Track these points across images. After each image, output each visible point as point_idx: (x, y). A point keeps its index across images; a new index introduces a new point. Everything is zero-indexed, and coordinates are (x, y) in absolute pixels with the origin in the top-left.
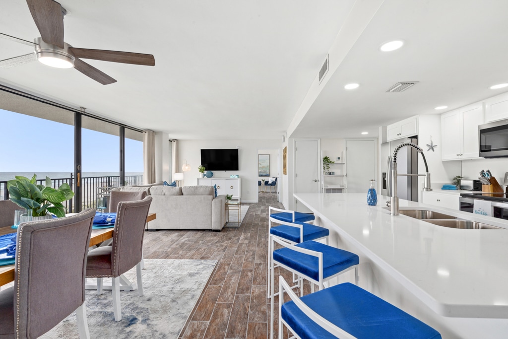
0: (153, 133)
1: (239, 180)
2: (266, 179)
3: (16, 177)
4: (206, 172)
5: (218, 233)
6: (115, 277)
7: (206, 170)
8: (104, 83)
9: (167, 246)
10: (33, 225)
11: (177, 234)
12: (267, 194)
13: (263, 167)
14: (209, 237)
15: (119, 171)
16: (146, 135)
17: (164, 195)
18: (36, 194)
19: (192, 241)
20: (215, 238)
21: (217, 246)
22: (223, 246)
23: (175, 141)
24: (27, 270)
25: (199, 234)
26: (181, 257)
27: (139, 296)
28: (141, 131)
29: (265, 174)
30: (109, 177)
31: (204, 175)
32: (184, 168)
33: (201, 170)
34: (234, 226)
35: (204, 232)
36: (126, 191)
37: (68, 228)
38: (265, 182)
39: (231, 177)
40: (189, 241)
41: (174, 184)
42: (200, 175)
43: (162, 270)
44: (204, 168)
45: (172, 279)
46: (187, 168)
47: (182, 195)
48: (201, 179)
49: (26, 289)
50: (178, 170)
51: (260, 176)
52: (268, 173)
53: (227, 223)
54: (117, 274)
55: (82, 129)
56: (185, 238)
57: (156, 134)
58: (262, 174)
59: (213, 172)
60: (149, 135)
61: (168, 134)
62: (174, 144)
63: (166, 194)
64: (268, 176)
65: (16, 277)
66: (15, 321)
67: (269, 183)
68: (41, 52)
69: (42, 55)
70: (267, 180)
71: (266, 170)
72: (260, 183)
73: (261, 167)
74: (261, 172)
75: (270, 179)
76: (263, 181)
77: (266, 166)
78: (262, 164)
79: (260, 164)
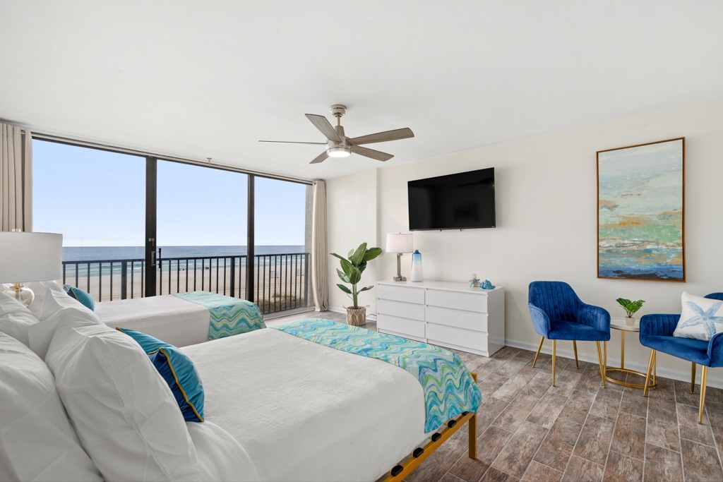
2: (655, 298)
38: (646, 321)
51: (602, 274)
52: (673, 260)
58: (619, 263)
70: (665, 309)
71: (649, 242)
72: (601, 323)
73: (617, 220)
74: (617, 253)
75: (692, 304)
76: (622, 310)
77: (655, 219)
78: (629, 207)
79: (612, 207)
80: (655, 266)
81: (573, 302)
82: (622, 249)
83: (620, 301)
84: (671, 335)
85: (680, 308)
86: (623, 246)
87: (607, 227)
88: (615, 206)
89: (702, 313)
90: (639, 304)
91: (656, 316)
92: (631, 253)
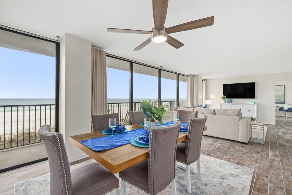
0: (193, 76)
1: (256, 106)
3: (143, 101)
4: (226, 99)
5: (245, 145)
6: (188, 165)
7: (226, 98)
8: (177, 48)
9: (207, 147)
10: (157, 129)
11: (212, 139)
13: (279, 96)
14: (238, 147)
15: (176, 98)
16: (190, 77)
17: (203, 113)
18: (152, 110)
19: (225, 147)
20: (243, 149)
21: (248, 156)
22: (253, 157)
23: (205, 80)
24: (154, 154)
25: (229, 143)
26: (220, 158)
27: (198, 179)
28: (187, 76)
30: (170, 102)
31: (226, 102)
32: (211, 97)
33: (223, 98)
34: (259, 142)
35: (232, 142)
36: (181, 110)
37: (170, 133)
39: (248, 103)
40: (222, 146)
41: (206, 107)
42: (223, 101)
43: (209, 165)
44: (226, 97)
45: (218, 174)
46: (213, 96)
47: (215, 114)
48: (223, 104)
49: (153, 165)
50: (207, 98)
52: (283, 101)
53: (250, 138)
54: (189, 163)
55: (161, 78)
56: (218, 143)
57: (194, 77)
59: (232, 99)
60: (191, 78)
62: (205, 82)
63: (204, 113)
64: (284, 103)
65: (149, 157)
66: (149, 181)
67: (284, 109)
68: (154, 35)
69: (154, 37)
71: (280, 99)
85: (284, 107)
86: (278, 99)
89: (287, 107)
90: (278, 107)
91: (281, 108)
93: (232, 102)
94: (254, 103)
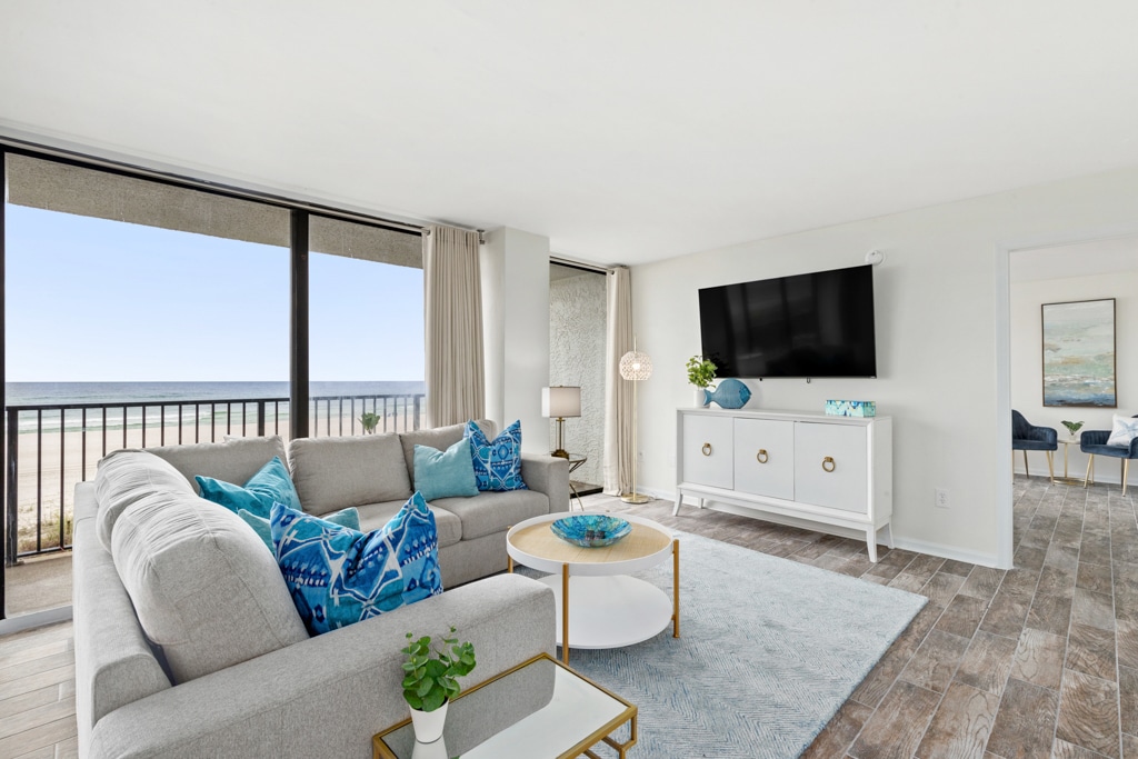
1: (875, 425)
2: (1092, 420)
7: (720, 374)
12: (1100, 502)
13: (1069, 364)
16: (430, 240)
23: (616, 270)
28: (412, 230)
29: (1084, 395)
33: (699, 377)
38: (1086, 436)
39: (831, 410)
42: (693, 395)
44: (711, 366)
46: (636, 366)
48: (692, 412)
51: (1047, 403)
52: (1107, 391)
58: (1062, 394)
61: (547, 239)
64: (1111, 404)
67: (1111, 441)
70: (1100, 427)
71: (1087, 378)
72: (1050, 438)
73: (1060, 360)
74: (1060, 386)
75: (1120, 422)
76: (1067, 430)
77: (1092, 359)
78: (1070, 350)
79: (1055, 350)
80: (1093, 396)
81: (1023, 425)
82: (1064, 383)
83: (1064, 423)
84: (1105, 443)
85: (1112, 426)
86: (1066, 380)
87: (1051, 365)
88: (1059, 349)
89: (1127, 427)
90: (1078, 426)
91: (1094, 432)
92: (1073, 386)
93: (745, 400)
94: (860, 408)
